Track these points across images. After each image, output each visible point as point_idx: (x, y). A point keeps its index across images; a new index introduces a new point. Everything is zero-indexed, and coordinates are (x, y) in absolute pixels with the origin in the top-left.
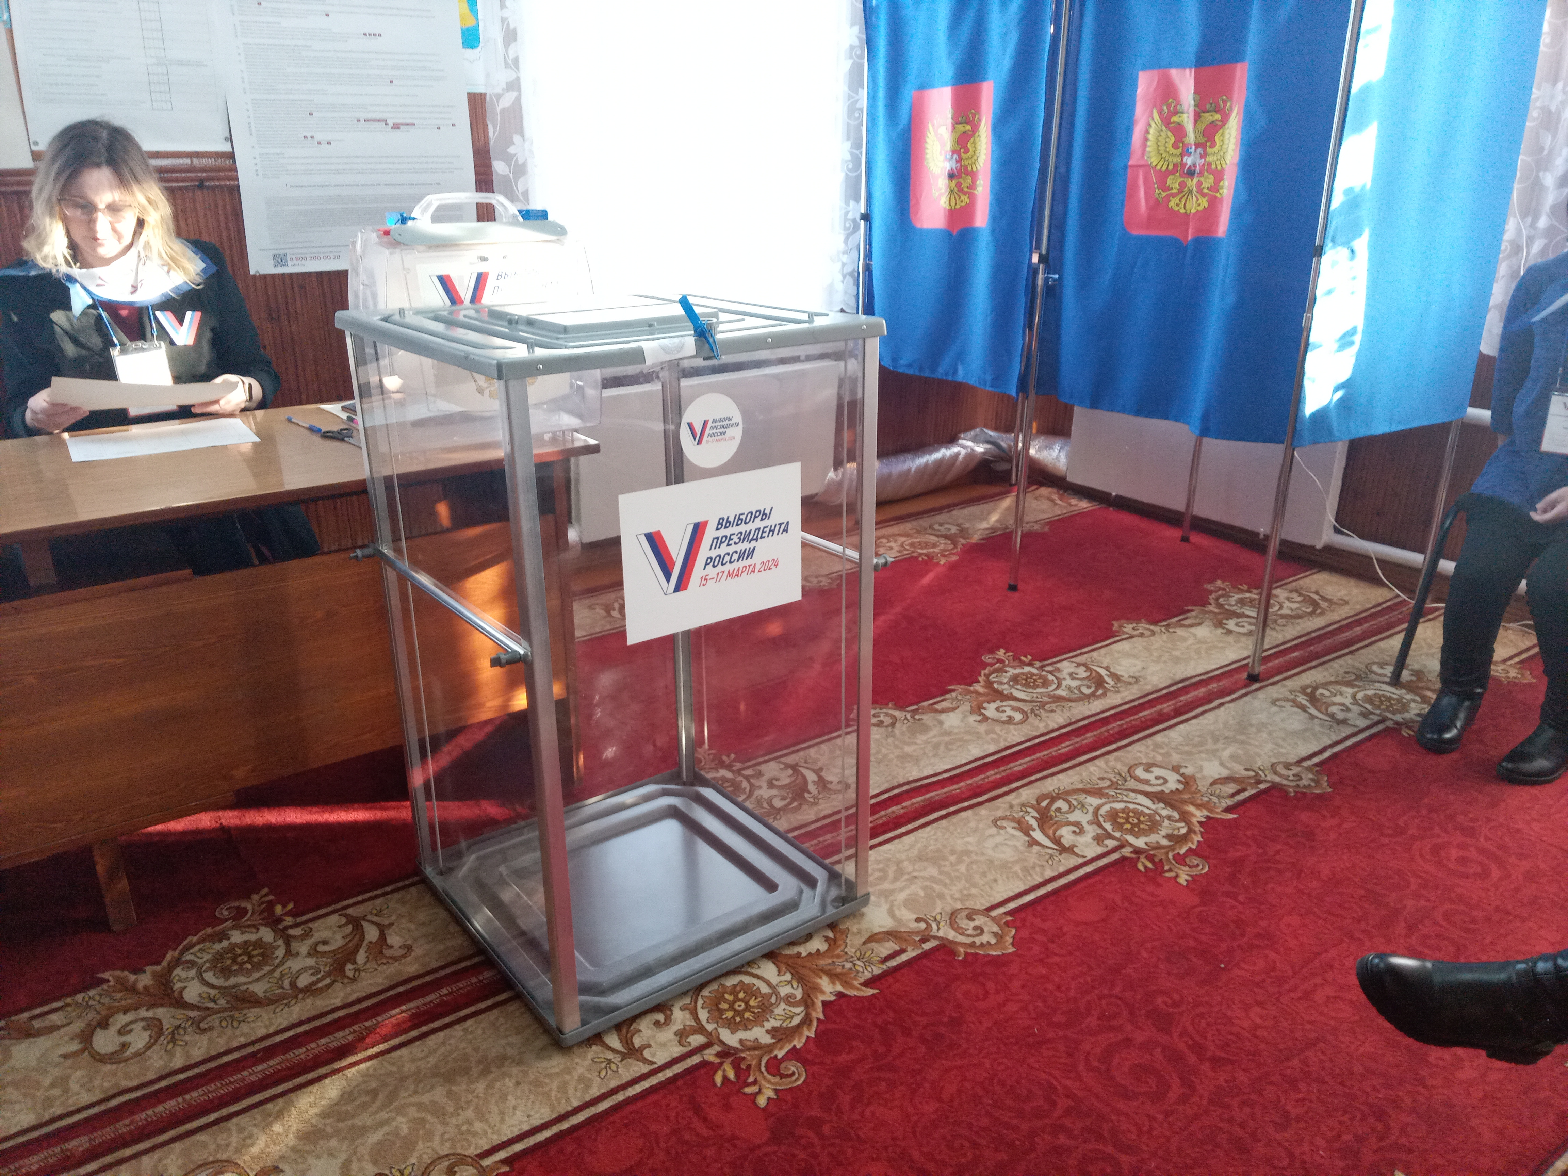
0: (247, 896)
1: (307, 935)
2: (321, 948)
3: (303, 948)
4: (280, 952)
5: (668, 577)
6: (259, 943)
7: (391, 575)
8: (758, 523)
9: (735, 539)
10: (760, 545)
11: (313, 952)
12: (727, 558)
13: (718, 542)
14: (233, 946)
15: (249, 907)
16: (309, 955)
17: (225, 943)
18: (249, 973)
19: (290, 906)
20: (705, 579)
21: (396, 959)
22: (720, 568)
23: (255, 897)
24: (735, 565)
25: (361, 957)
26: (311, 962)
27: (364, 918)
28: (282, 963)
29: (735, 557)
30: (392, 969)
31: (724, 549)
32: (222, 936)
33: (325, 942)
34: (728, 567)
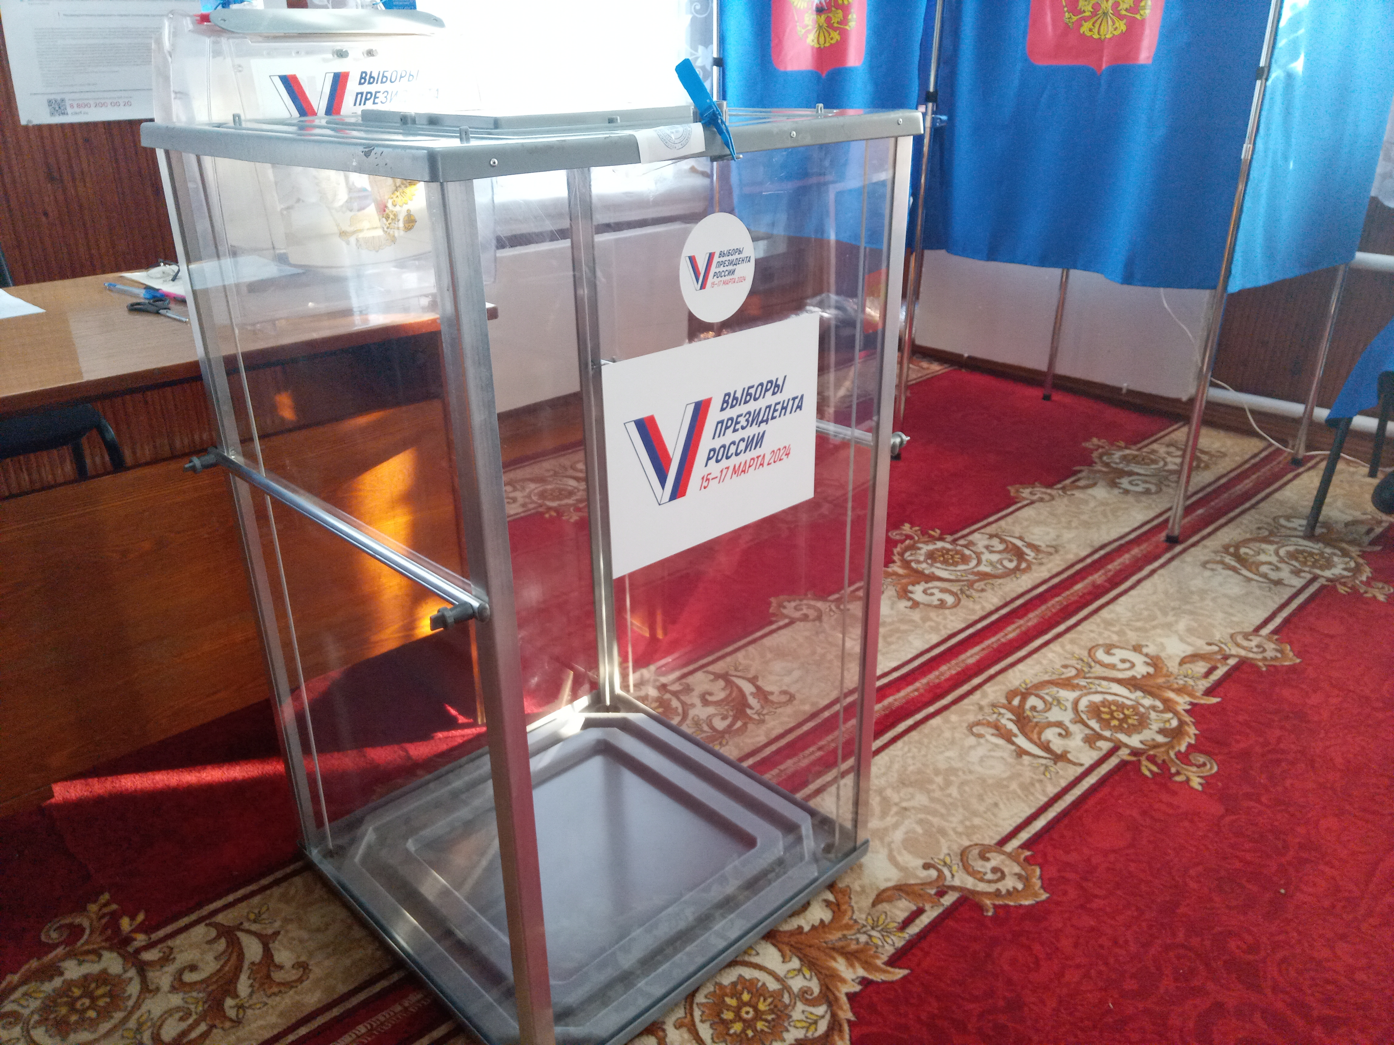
0: (82, 909)
1: (166, 959)
2: (189, 977)
3: (163, 978)
4: (134, 989)
5: (663, 482)
6: (103, 978)
7: (242, 490)
8: (770, 399)
9: (743, 421)
10: (771, 428)
11: (179, 985)
12: (733, 449)
13: (723, 426)
14: (69, 984)
15: (86, 924)
16: (174, 989)
17: (57, 982)
18: (93, 1024)
19: (141, 917)
20: (706, 479)
21: (289, 985)
22: (724, 463)
23: (93, 908)
24: (744, 457)
25: (243, 986)
26: (176, 1000)
27: (239, 927)
28: (137, 1006)
29: (742, 446)
30: (286, 1000)
31: (730, 436)
32: (53, 971)
33: (193, 968)
34: (734, 461)
